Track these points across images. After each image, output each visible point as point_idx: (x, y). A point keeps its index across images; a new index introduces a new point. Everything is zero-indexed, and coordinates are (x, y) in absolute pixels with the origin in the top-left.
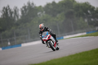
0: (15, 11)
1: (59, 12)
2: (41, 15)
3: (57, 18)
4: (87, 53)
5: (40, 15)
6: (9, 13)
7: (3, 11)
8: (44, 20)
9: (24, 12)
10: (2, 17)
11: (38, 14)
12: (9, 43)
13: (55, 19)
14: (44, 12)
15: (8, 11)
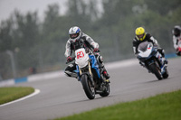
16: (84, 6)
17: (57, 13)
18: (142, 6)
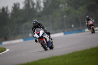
1: (82, 5)
2: (64, 7)
3: (80, 11)
6: (31, 5)
7: (25, 2)
8: (66, 12)
9: (46, 4)
10: (24, 8)
11: (61, 6)
13: (78, 12)
14: (66, 4)
15: (30, 3)
16: (33, 4)
17: (19, 7)
18: (64, 4)
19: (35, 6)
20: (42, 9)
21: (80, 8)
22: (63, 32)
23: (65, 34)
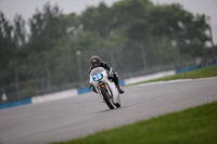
0: (18, 24)
1: (115, 26)
2: (75, 33)
4: (176, 115)
5: (71, 33)
6: (3, 30)
8: (82, 44)
9: (37, 27)
11: (69, 30)
12: (4, 97)
13: (107, 42)
14: (81, 27)
15: (2, 25)
19: (12, 34)
20: (27, 39)
21: (112, 33)
22: (76, 87)
23: (80, 93)
